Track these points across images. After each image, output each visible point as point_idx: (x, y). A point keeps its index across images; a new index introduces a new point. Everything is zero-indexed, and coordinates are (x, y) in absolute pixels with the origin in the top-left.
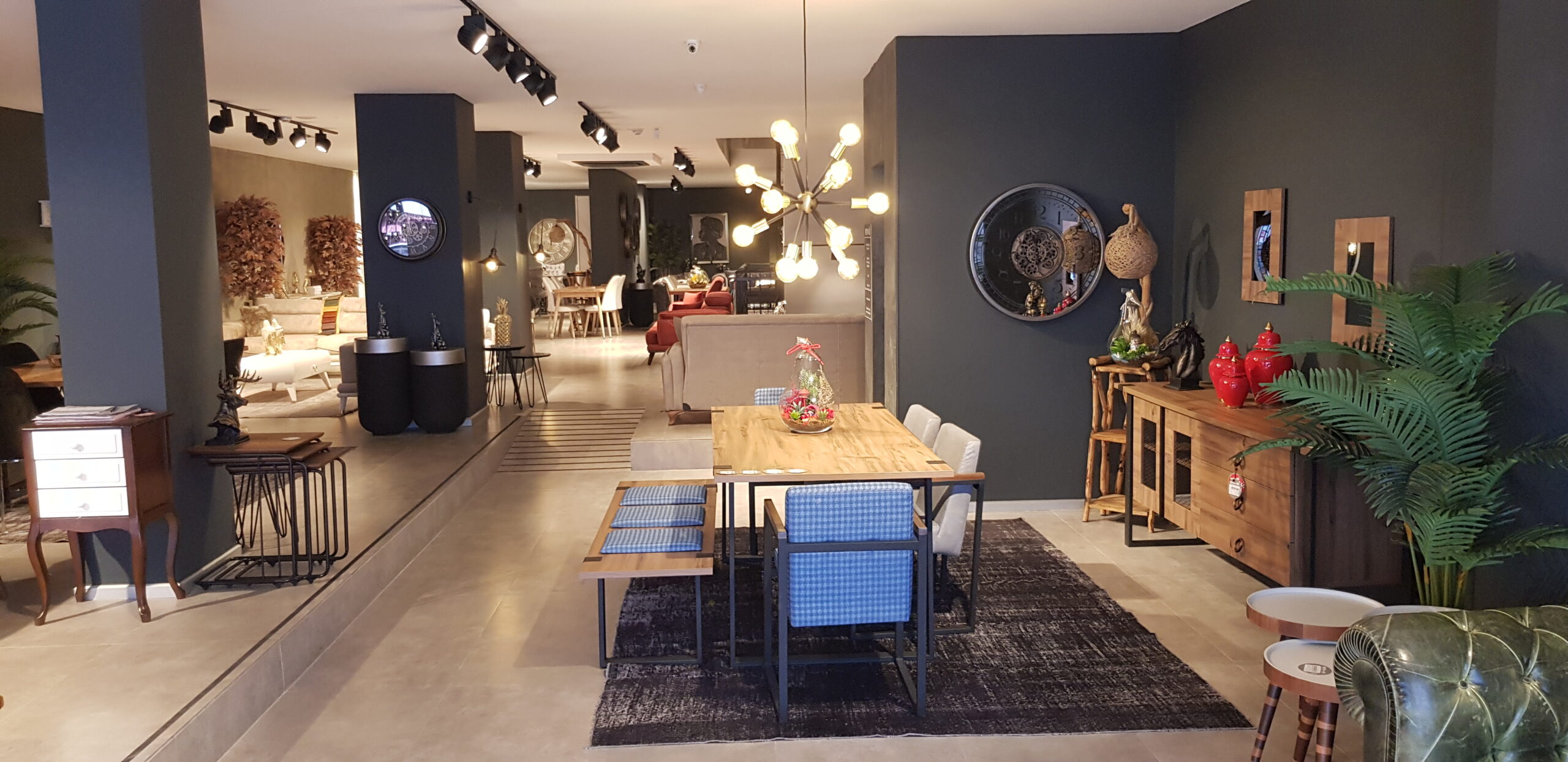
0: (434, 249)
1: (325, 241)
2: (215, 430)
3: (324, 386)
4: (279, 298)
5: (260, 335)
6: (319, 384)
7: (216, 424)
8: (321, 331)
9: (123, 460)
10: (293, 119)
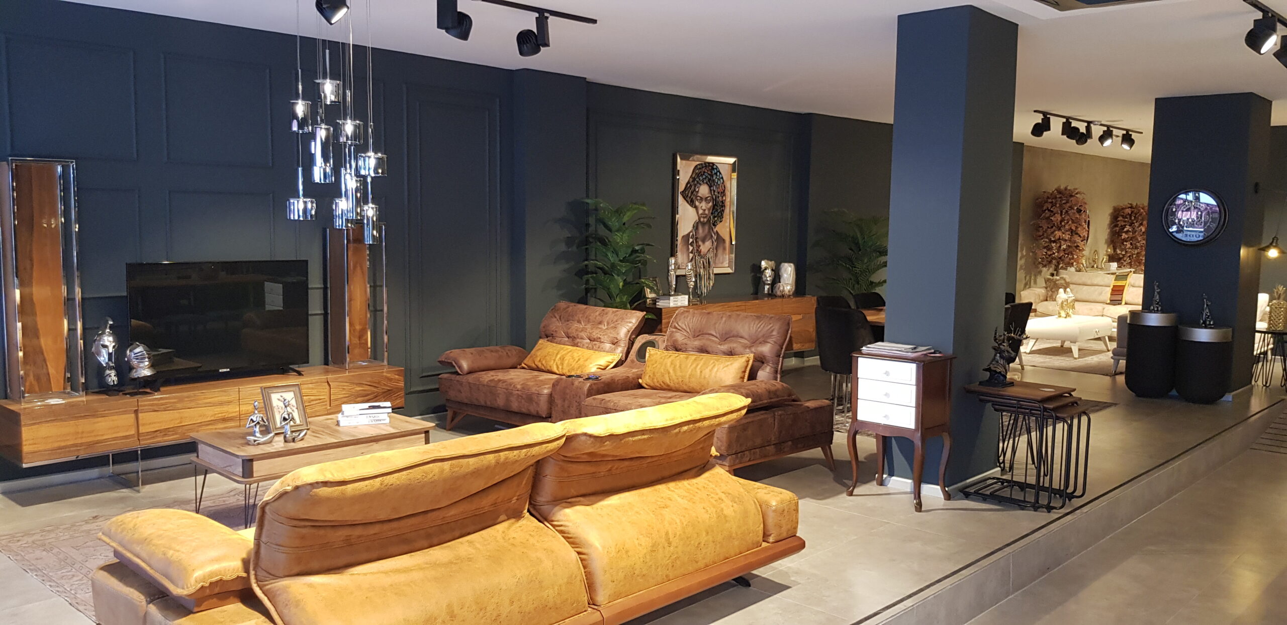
0: (1214, 235)
1: (1125, 225)
2: (988, 374)
3: (1104, 348)
4: (1079, 271)
5: (1055, 300)
6: (1100, 346)
7: (989, 370)
8: (1109, 302)
9: (915, 387)
10: (1103, 123)
